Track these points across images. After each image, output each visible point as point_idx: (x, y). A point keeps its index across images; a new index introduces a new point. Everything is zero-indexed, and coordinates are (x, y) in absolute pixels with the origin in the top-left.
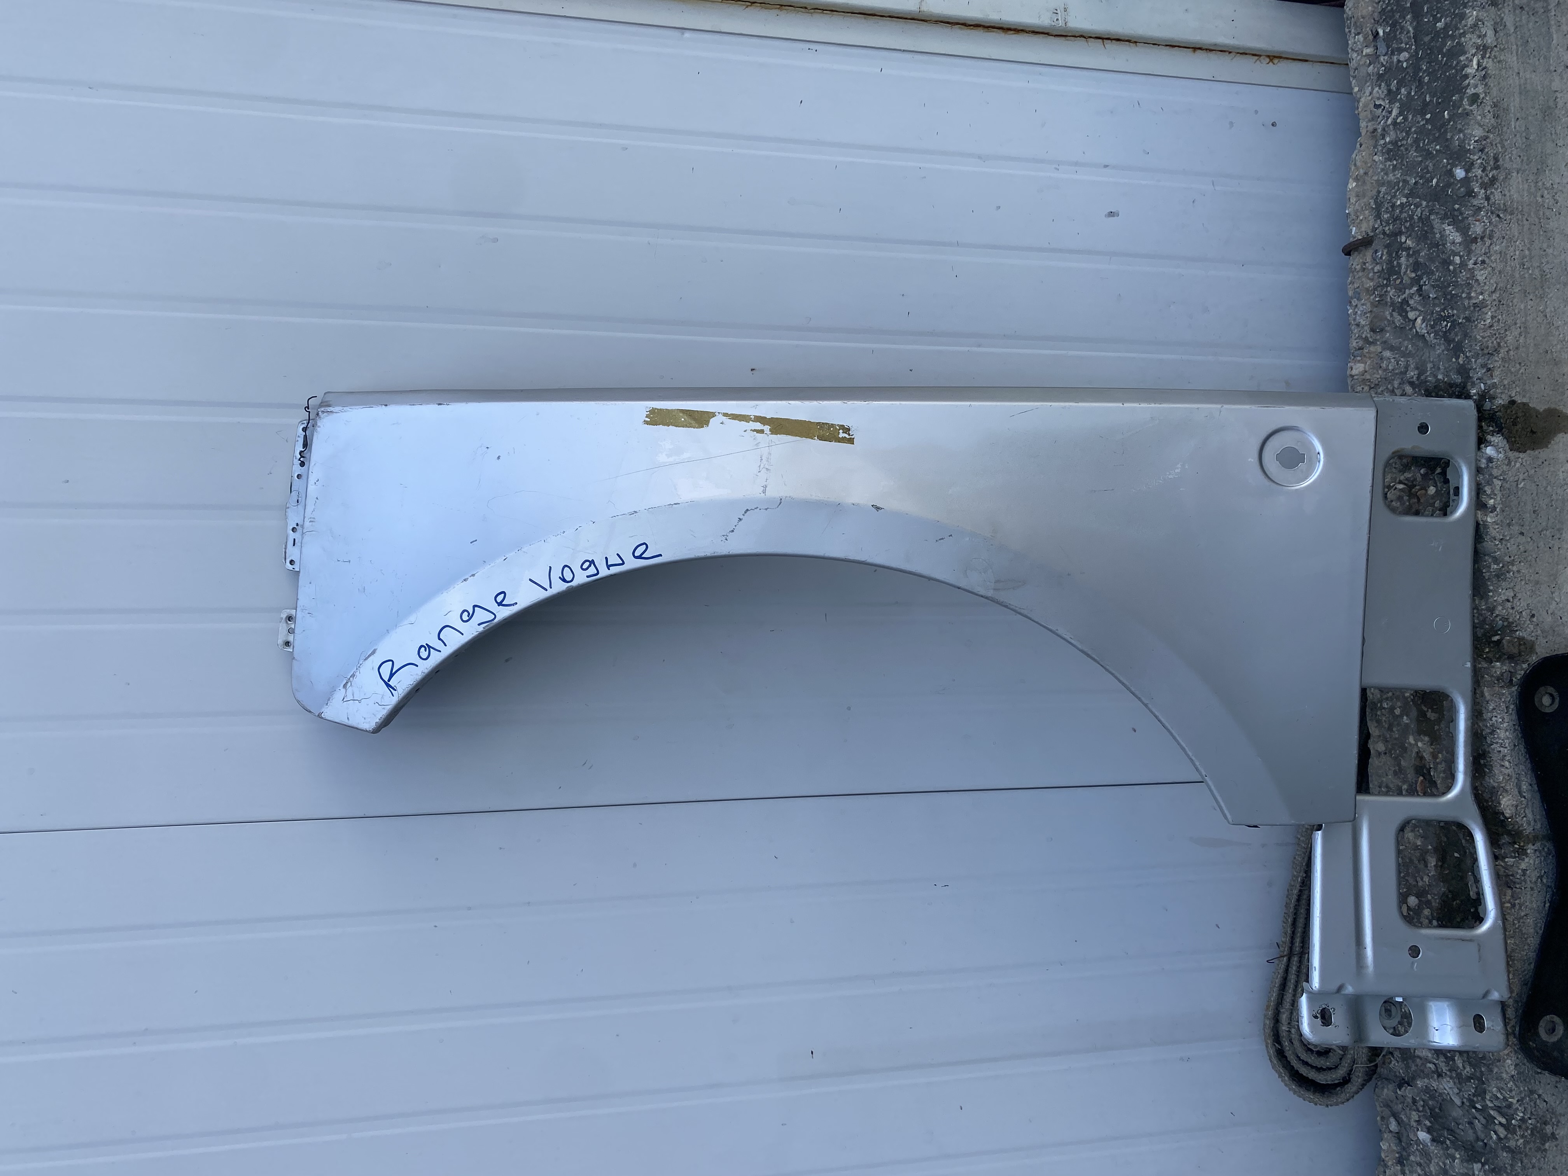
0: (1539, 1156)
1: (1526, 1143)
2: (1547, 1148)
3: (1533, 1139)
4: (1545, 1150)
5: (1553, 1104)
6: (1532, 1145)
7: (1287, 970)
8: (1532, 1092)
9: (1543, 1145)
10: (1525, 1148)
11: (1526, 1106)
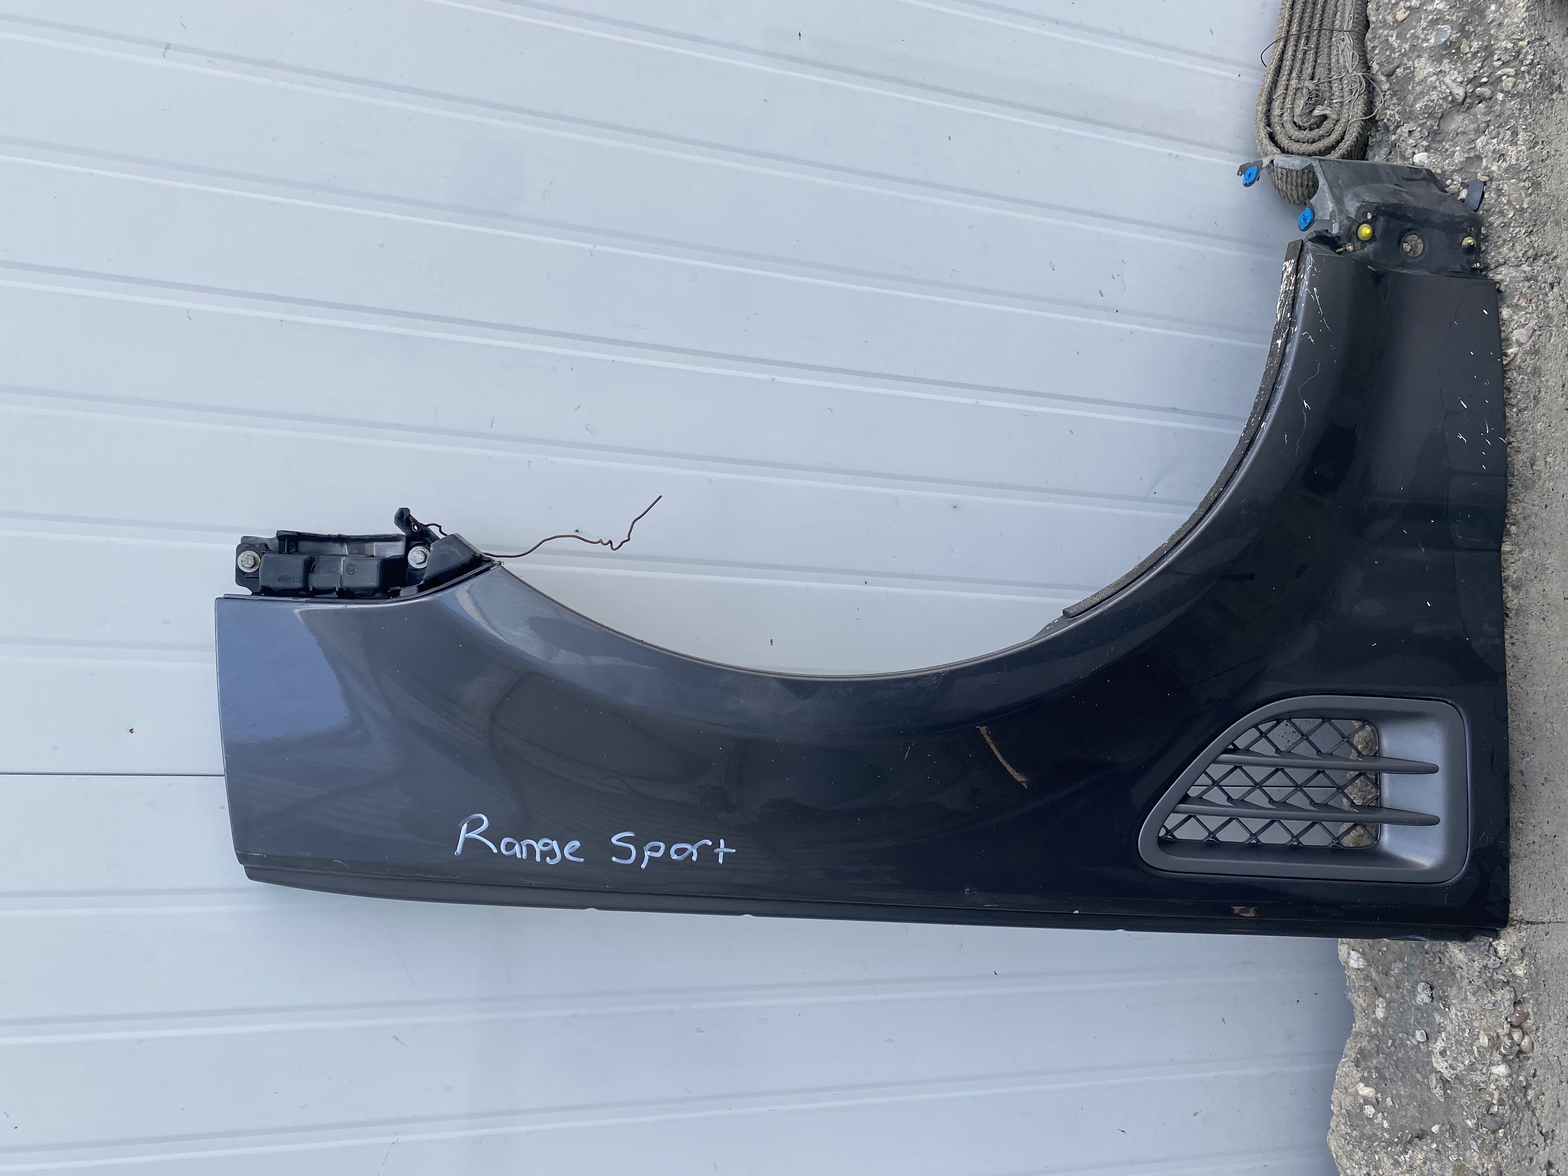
0: (1546, 104)
1: (1535, 87)
2: (1555, 99)
3: (1541, 85)
4: (1552, 99)
5: (1560, 54)
6: (1540, 90)
7: (1283, 53)
8: (1542, 38)
9: (1552, 94)
10: (1534, 91)
11: (1536, 49)
